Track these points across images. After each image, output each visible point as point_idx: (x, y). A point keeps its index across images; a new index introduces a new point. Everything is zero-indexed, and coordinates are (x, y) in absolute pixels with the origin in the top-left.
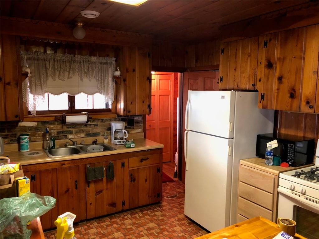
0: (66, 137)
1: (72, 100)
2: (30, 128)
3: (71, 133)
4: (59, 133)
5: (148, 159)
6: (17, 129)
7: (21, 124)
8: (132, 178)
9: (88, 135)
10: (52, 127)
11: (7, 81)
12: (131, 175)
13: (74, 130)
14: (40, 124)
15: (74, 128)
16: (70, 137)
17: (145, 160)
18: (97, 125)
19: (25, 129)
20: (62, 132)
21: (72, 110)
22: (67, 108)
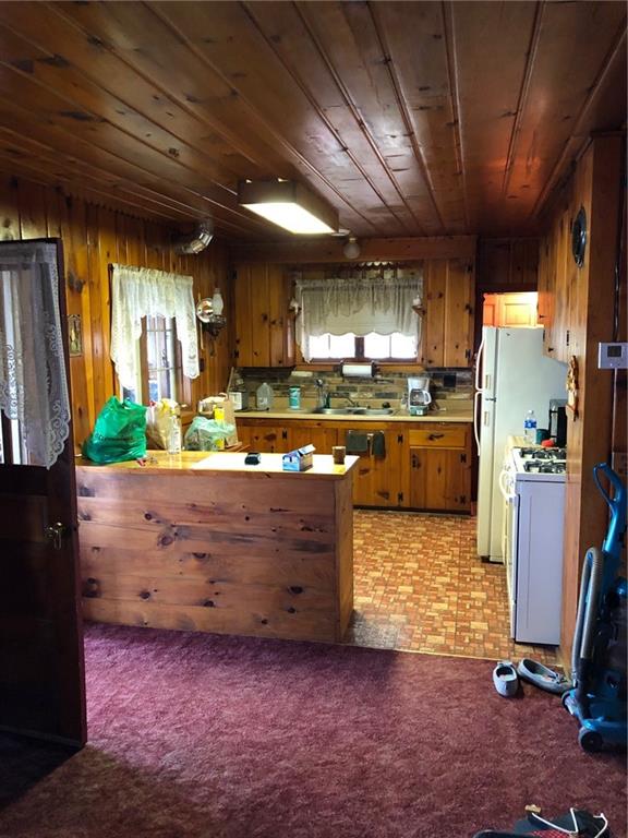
0: (347, 396)
1: (360, 344)
2: (305, 380)
3: (354, 390)
4: (338, 388)
5: (442, 436)
6: (290, 379)
7: (295, 373)
8: (414, 462)
9: (379, 396)
10: (330, 379)
11: (273, 319)
12: (414, 456)
13: (359, 387)
14: (316, 374)
15: (359, 383)
16: (353, 395)
17: (438, 437)
18: (392, 382)
19: (298, 380)
20: (343, 388)
21: (360, 358)
22: (352, 354)
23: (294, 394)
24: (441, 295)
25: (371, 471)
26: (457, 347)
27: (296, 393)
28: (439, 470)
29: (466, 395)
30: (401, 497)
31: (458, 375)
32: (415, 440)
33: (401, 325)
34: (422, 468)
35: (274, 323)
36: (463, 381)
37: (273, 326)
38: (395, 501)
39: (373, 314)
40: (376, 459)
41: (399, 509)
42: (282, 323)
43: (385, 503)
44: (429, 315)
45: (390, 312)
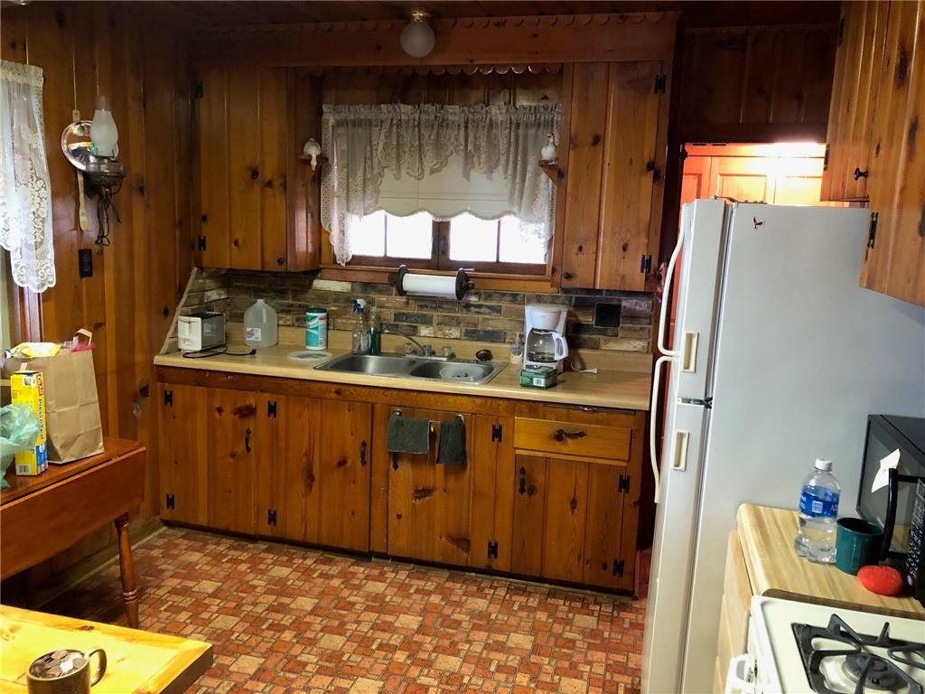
0: (414, 331)
1: (441, 233)
2: (337, 296)
3: (427, 321)
4: (398, 316)
5: (582, 434)
6: (309, 296)
7: (319, 284)
8: (523, 482)
9: (472, 335)
10: (383, 298)
12: (523, 471)
13: (436, 315)
14: (358, 288)
15: (435, 309)
16: (424, 331)
17: (575, 436)
18: (498, 310)
19: (325, 296)
20: (407, 317)
21: (439, 262)
22: (425, 253)
23: (312, 323)
24: (597, 140)
25: (437, 494)
26: (625, 248)
27: (316, 321)
28: (574, 503)
29: (639, 345)
30: (493, 550)
31: (624, 304)
32: (527, 438)
33: (519, 199)
34: (538, 496)
35: (269, 184)
36: (633, 317)
37: (269, 191)
38: (482, 558)
39: (467, 176)
40: (446, 472)
41: (490, 572)
42: (284, 185)
43: (462, 558)
44: (570, 181)
45: (498, 175)
